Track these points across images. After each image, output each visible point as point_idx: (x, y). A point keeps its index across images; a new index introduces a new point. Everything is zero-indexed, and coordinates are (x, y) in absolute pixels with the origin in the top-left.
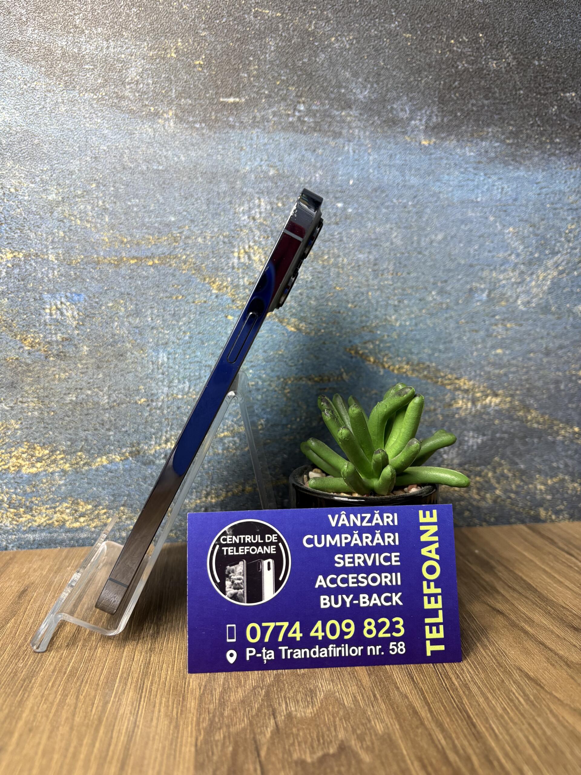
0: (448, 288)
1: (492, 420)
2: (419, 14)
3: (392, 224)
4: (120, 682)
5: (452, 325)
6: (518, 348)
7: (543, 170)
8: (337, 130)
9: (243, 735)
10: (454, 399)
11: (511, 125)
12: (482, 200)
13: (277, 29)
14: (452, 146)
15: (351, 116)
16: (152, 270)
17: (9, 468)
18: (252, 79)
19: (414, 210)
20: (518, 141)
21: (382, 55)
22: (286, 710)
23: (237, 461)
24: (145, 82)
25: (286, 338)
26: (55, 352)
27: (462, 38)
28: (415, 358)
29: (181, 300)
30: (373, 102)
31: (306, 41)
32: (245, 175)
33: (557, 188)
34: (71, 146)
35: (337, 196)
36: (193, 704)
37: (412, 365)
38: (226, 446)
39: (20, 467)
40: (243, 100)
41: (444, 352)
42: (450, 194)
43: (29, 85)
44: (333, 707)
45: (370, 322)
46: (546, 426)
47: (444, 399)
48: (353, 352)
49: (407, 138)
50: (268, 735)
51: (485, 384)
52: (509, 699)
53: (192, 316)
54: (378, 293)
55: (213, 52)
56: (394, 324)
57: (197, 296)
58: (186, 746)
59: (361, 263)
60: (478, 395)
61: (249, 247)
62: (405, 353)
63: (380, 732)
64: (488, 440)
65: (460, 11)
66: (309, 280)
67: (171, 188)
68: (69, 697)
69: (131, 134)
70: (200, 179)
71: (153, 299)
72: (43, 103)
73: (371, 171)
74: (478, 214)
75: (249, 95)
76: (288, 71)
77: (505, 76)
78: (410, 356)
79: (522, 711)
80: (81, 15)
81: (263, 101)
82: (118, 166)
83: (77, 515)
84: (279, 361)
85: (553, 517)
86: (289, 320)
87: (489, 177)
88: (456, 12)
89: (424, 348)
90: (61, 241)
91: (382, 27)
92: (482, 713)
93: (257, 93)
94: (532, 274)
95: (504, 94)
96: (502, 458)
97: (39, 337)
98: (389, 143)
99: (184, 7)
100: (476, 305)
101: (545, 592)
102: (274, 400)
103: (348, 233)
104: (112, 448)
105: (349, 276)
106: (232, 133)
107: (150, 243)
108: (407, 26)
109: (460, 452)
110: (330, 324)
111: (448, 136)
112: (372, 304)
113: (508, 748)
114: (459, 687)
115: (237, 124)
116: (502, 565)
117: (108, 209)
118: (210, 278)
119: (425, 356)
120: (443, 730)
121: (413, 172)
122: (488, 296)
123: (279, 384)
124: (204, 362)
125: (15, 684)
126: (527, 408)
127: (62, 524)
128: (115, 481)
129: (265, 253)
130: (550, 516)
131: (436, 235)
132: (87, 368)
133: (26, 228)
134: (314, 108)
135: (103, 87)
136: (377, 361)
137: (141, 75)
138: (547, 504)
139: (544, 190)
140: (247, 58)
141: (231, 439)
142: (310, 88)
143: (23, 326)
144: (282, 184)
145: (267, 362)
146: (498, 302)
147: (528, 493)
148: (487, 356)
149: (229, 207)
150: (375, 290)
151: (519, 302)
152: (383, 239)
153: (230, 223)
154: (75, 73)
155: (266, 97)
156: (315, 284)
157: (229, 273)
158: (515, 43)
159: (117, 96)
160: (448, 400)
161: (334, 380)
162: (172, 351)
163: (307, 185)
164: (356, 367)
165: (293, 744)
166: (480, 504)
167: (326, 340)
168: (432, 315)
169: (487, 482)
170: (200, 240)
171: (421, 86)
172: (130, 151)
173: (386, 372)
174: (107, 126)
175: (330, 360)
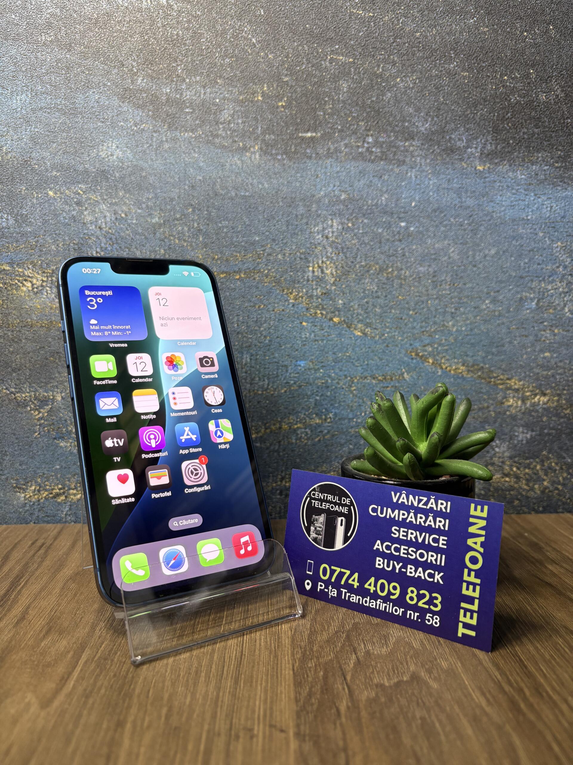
0: (500, 298)
1: (541, 417)
2: (475, 55)
3: (449, 240)
5: (504, 331)
6: (564, 352)
8: (401, 158)
9: (330, 665)
10: (506, 398)
11: (560, 150)
12: (532, 218)
13: (349, 73)
14: (505, 171)
15: (413, 146)
16: (239, 283)
18: (327, 116)
19: (470, 228)
20: (566, 165)
21: (441, 92)
22: (365, 649)
23: (309, 450)
24: (236, 121)
25: (354, 342)
27: (514, 74)
28: (470, 360)
29: (263, 309)
30: (433, 133)
31: (374, 82)
32: (320, 199)
34: (172, 177)
35: (401, 216)
36: (287, 641)
37: (467, 366)
38: (299, 436)
40: (319, 134)
41: (496, 355)
42: (502, 213)
43: (139, 127)
44: (404, 648)
45: (429, 327)
47: (496, 398)
48: (413, 354)
49: (463, 164)
50: (352, 665)
51: (534, 385)
52: (556, 649)
53: (272, 323)
54: (437, 301)
55: (294, 95)
56: (451, 329)
57: (276, 305)
58: (285, 670)
59: (421, 275)
60: (528, 394)
61: (323, 262)
62: (461, 355)
63: (445, 668)
64: (536, 435)
65: (513, 51)
66: (374, 290)
67: (256, 212)
69: (222, 166)
70: (281, 204)
71: (239, 309)
72: (150, 142)
73: (431, 194)
74: (529, 231)
75: (324, 130)
76: (358, 109)
77: (554, 107)
78: (465, 358)
80: (183, 66)
81: (337, 135)
82: (211, 193)
84: (347, 361)
86: (356, 325)
87: (539, 197)
88: (509, 52)
89: (478, 351)
91: (442, 67)
93: (331, 128)
95: (553, 123)
96: (549, 453)
98: (448, 169)
99: (270, 56)
100: (526, 313)
102: (342, 397)
103: (410, 249)
105: (410, 287)
106: (309, 164)
107: (237, 259)
108: (464, 65)
109: (511, 446)
110: (393, 329)
111: (501, 161)
112: (432, 312)
115: (314, 155)
116: (551, 546)
117: (202, 230)
118: (288, 289)
119: (479, 358)
120: (498, 668)
121: (469, 194)
122: (537, 304)
123: (346, 383)
124: (281, 362)
129: (336, 267)
131: (490, 250)
134: (381, 139)
135: (200, 127)
136: (435, 362)
137: (232, 116)
140: (323, 99)
141: (303, 430)
142: (378, 122)
144: (352, 207)
145: (335, 362)
146: (546, 310)
148: (536, 359)
149: (305, 227)
150: (433, 298)
151: (566, 310)
152: (442, 254)
153: (306, 241)
154: (177, 116)
155: (339, 132)
156: (380, 294)
157: (304, 285)
158: (563, 77)
159: (212, 134)
160: (500, 398)
161: (396, 379)
162: (254, 353)
163: (374, 207)
164: (416, 368)
165: (373, 672)
166: (529, 495)
167: (389, 343)
168: (485, 321)
169: (535, 474)
170: (280, 256)
171: (477, 117)
172: (222, 180)
173: (443, 373)
174: (203, 160)
175: (392, 361)
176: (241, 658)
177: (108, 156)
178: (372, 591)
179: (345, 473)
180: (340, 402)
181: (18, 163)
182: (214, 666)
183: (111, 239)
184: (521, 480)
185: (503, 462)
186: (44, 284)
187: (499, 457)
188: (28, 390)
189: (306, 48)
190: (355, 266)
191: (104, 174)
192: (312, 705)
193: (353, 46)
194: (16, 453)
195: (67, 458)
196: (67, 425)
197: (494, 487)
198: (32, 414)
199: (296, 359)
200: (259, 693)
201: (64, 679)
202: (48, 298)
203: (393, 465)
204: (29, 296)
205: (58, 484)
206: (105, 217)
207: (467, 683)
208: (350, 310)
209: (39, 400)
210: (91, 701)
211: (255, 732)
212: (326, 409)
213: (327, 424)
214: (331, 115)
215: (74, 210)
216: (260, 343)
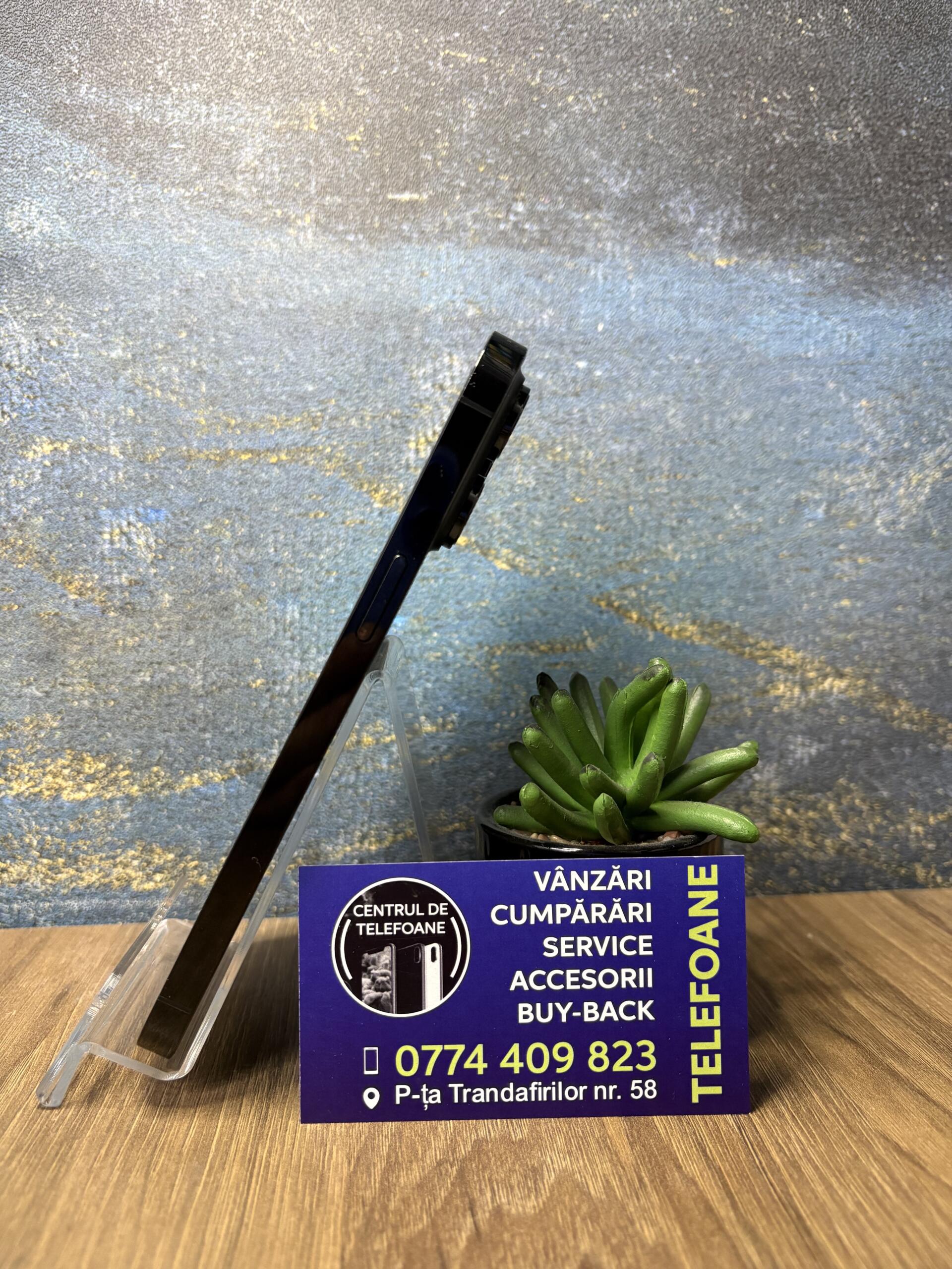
0: (761, 500)
1: (834, 717)
2: (711, 56)
3: (666, 394)
4: (217, 1149)
5: (768, 560)
6: (876, 598)
7: (916, 307)
8: (578, 242)
9: (420, 1244)
10: (770, 681)
11: (862, 233)
12: (815, 355)
13: (480, 84)
14: (765, 269)
15: (600, 220)
16: (276, 470)
17: (41, 791)
18: (439, 163)
19: (704, 372)
20: (874, 261)
21: (650, 123)
22: (493, 1202)
24: (268, 169)
25: (494, 581)
26: (118, 604)
27: (781, 94)
28: (706, 614)
29: (324, 519)
30: (635, 198)
31: (526, 102)
32: (428, 317)
33: (939, 336)
34: (148, 273)
35: (577, 350)
36: (337, 1189)
37: (701, 625)
38: (395, 757)
39: (60, 789)
40: (425, 197)
41: (754, 605)
42: (762, 346)
43: (81, 175)
44: (571, 1199)
45: (632, 555)
46: (925, 728)
47: (755, 682)
48: (603, 604)
49: (691, 255)
50: (463, 1244)
51: (822, 658)
52: (867, 1186)
53: (341, 546)
54: (645, 507)
55: (377, 121)
56: (670, 557)
57: (348, 513)
58: (325, 1260)
59: (616, 459)
60: (812, 675)
62: (690, 605)
63: (650, 1242)
64: (827, 749)
65: (779, 51)
66: (531, 486)
67: (308, 339)
68: (134, 1173)
69: (244, 253)
71: (278, 519)
72: (104, 204)
73: (633, 308)
74: (809, 379)
75: (434, 189)
76: (498, 150)
77: (852, 154)
78: (697, 610)
79: (889, 1208)
80: (166, 63)
81: (458, 197)
82: (222, 303)
83: (150, 870)
84: (483, 617)
85: (939, 879)
86: (498, 551)
87: (827, 319)
88: (771, 52)
89: (721, 598)
90: (130, 424)
91: (650, 77)
92: (821, 1212)
93: (448, 185)
94: (899, 475)
95: (852, 183)
96: (851, 780)
97: (92, 579)
98: (662, 263)
99: (331, 49)
100: (806, 528)
101: (925, 1006)
102: (474, 683)
103: (594, 411)
104: (209, 760)
105: (596, 480)
106: (407, 249)
107: (273, 427)
108: (691, 75)
109: (781, 769)
110: (566, 558)
111: (758, 251)
112: (636, 526)
114: (782, 1167)
115: (415, 235)
116: (854, 959)
117: (205, 372)
118: (370, 483)
119: (723, 611)
121: (701, 310)
122: (827, 511)
123: (481, 656)
125: (45, 1150)
126: (893, 697)
127: (125, 884)
128: (212, 814)
130: (933, 877)
131: (740, 413)
132: (169, 629)
133: (75, 403)
134: (540, 208)
135: (201, 178)
136: (643, 618)
137: (261, 158)
138: (928, 857)
139: (918, 339)
140: (432, 130)
142: (533, 177)
143: (68, 561)
145: (461, 619)
146: (842, 522)
147: (895, 839)
148: (825, 611)
149: (401, 368)
150: (639, 502)
151: (878, 522)
152: (653, 419)
153: (402, 394)
154: (155, 156)
155: (462, 192)
156: (540, 492)
157: (400, 476)
158: (868, 101)
159: (223, 193)
160: (761, 683)
161: (572, 649)
162: (308, 601)
163: (528, 333)
164: (608, 628)
165: (504, 1260)
166: (814, 857)
167: (558, 584)
168: (733, 543)
169: (826, 819)
170: (354, 422)
171: (715, 172)
172: (243, 280)
173: (657, 637)
174: (206, 240)
175: (564, 616)
176: (238, 1235)
177: (22, 231)
178: (516, 1071)
180: (470, 693)
183: (30, 388)
184: (801, 830)
185: (769, 800)
187: (761, 791)
189: (400, 35)
191: (14, 264)
193: (485, 34)
203: (572, 815)
206: (18, 345)
208: (487, 524)
212: (445, 706)
213: (446, 734)
216: (319, 583)
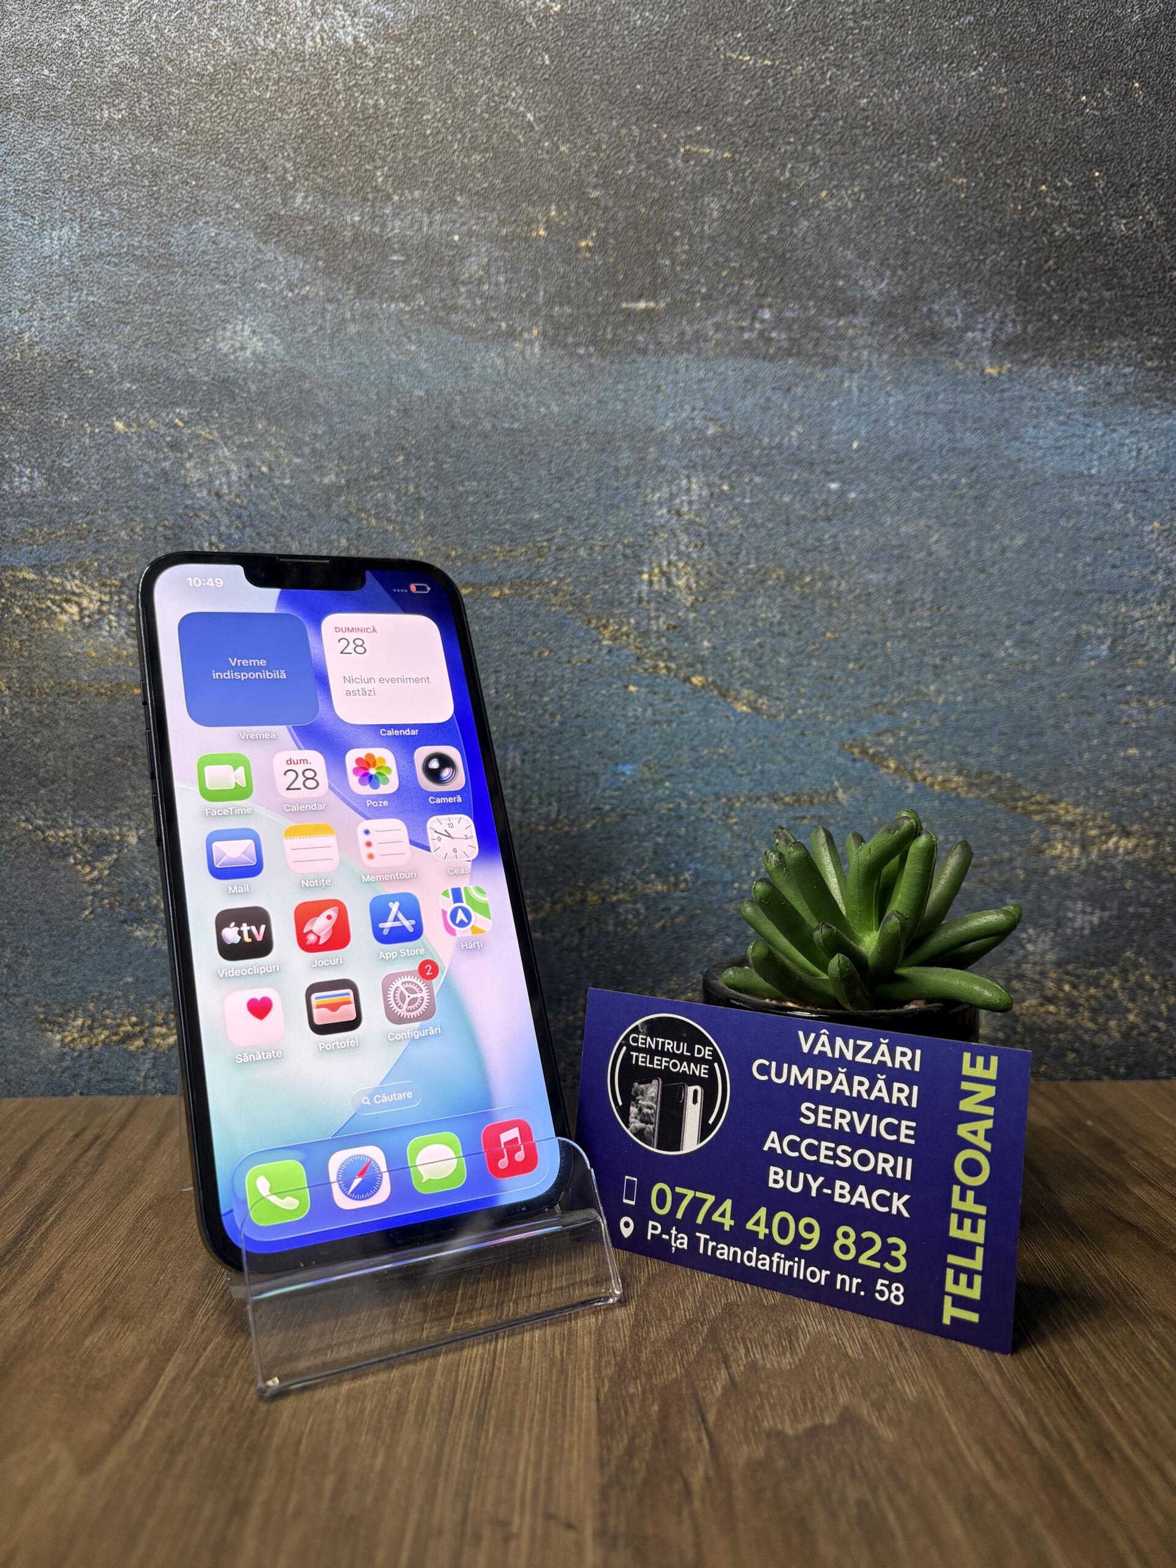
0: (1036, 635)
1: (1120, 880)
2: (982, 142)
3: (929, 518)
5: (1042, 703)
6: (1169, 746)
8: (830, 351)
9: (675, 1390)
10: (1046, 839)
11: (1155, 334)
12: (1099, 472)
13: (723, 182)
14: (1043, 376)
15: (855, 326)
16: (499, 606)
18: (678, 268)
19: (972, 493)
20: (1168, 365)
21: (912, 218)
22: (747, 1358)
23: (642, 947)
24: (493, 279)
25: (733, 725)
27: (1061, 181)
28: (973, 763)
29: (548, 658)
30: (895, 301)
31: (774, 199)
32: (664, 436)
34: (364, 392)
35: (829, 469)
37: (968, 776)
38: (622, 918)
40: (662, 305)
41: (1028, 753)
42: (1039, 463)
43: (296, 291)
44: (828, 1358)
45: (889, 696)
47: (1028, 841)
48: (856, 750)
49: (957, 362)
50: (718, 1392)
51: (1106, 814)
52: (1143, 1360)
53: (566, 687)
54: (904, 643)
55: (611, 225)
56: (933, 699)
57: (575, 651)
58: (581, 1399)
59: (871, 590)
60: (1094, 832)
61: (670, 563)
62: (955, 753)
63: (912, 1398)
64: (1111, 917)
65: (1059, 133)
66: (776, 620)
67: (534, 462)
69: (466, 369)
70: (584, 445)
71: (500, 658)
72: (320, 321)
73: (892, 423)
74: (1092, 498)
75: (672, 296)
76: (742, 252)
77: (1143, 246)
78: (963, 758)
80: (386, 168)
81: (698, 305)
82: (442, 424)
84: (720, 765)
86: (738, 692)
87: (1114, 430)
88: (1050, 135)
89: (990, 745)
91: (913, 168)
92: (1092, 1379)
93: (687, 292)
95: (1142, 279)
96: (1138, 954)
98: (925, 373)
99: (563, 149)
100: (1088, 666)
102: (709, 838)
103: (848, 536)
105: (849, 613)
106: (642, 363)
107: (495, 558)
108: (959, 164)
109: (1059, 939)
110: (815, 700)
111: (1035, 357)
112: (894, 664)
113: (1139, 1435)
115: (652, 347)
116: (1139, 1147)
117: (423, 499)
118: (599, 618)
119: (992, 759)
120: (1022, 1401)
121: (968, 425)
122: (1111, 649)
123: (718, 809)
124: (584, 767)
129: (698, 574)
131: (1012, 538)
134: (789, 314)
135: (422, 291)
136: (902, 767)
137: (486, 268)
140: (670, 233)
141: (630, 906)
142: (782, 280)
144: (730, 451)
145: (696, 767)
146: (1130, 660)
148: (1109, 761)
149: (634, 493)
150: (897, 637)
151: (1173, 660)
152: (914, 546)
153: (635, 521)
154: (375, 268)
155: (702, 299)
156: (786, 627)
157: (632, 610)
158: (1162, 186)
159: (445, 306)
160: (1035, 842)
161: (820, 802)
162: (530, 747)
163: (774, 452)
164: (862, 778)
165: (762, 1406)
166: (1096, 1040)
167: (805, 728)
168: (1004, 683)
169: (1109, 998)
170: (582, 552)
171: (986, 268)
172: (464, 398)
173: (918, 788)
174: (425, 356)
175: (812, 765)
176: (491, 1375)
177: (235, 351)
178: (761, 1237)
179: (711, 996)
180: (705, 848)
181: (53, 366)
182: (434, 1391)
183: (239, 517)
184: (1081, 1009)
185: (1043, 974)
186: (105, 608)
187: (1035, 964)
188: (70, 824)
189: (636, 131)
190: (736, 571)
191: (225, 387)
192: (634, 1472)
193: (731, 126)
194: (46, 950)
195: (148, 961)
196: (149, 895)
197: (1024, 1025)
198: (78, 872)
199: (616, 759)
200: (525, 1447)
201: (128, 1416)
202: (111, 636)
203: (807, 978)
204: (73, 632)
205: (129, 1015)
206: (228, 472)
207: (954, 1429)
208: (725, 661)
209: (93, 843)
210: (180, 1460)
211: (515, 1529)
212: (677, 863)
213: (679, 894)
214: (687, 265)
215: (165, 459)
216: (542, 727)
